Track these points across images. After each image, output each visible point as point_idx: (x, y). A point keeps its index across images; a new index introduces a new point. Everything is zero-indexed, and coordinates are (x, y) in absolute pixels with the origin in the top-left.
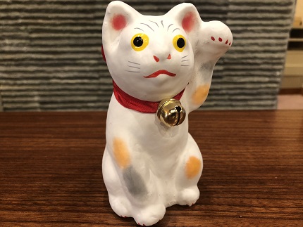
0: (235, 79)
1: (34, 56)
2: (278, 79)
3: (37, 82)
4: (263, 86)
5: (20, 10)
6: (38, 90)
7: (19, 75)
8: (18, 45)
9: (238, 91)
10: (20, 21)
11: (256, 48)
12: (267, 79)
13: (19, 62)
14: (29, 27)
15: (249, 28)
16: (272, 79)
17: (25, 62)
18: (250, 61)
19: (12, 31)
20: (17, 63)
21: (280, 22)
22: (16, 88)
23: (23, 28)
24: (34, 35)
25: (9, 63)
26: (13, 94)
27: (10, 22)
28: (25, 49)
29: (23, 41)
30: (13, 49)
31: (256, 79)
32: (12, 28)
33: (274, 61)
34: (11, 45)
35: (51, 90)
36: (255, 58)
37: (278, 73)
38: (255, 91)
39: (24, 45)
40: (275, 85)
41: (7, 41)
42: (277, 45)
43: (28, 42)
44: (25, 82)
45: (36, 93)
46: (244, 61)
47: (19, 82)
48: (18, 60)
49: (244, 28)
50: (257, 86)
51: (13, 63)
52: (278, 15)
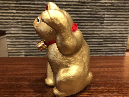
0: (108, 45)
1: (24, 35)
2: (126, 45)
3: (24, 46)
4: (120, 48)
5: (19, 16)
6: (24, 50)
7: (17, 43)
8: (17, 31)
9: (109, 50)
10: (19, 21)
11: (116, 32)
12: (121, 45)
13: (17, 38)
14: (23, 23)
15: (113, 24)
16: (123, 45)
17: (20, 38)
18: (114, 37)
19: (15, 25)
20: (16, 38)
21: (126, 22)
22: (15, 49)
23: (20, 23)
24: (24, 27)
25: (13, 38)
26: (14, 51)
27: (15, 21)
28: (20, 32)
29: (20, 29)
30: (15, 32)
31: (116, 45)
32: (15, 23)
33: (124, 37)
34: (14, 31)
35: (30, 50)
36: (116, 36)
37: (125, 43)
38: (116, 50)
39: (20, 30)
40: (124, 48)
41: (13, 29)
42: (125, 31)
43: (22, 29)
44: (19, 46)
45: (23, 51)
46: (112, 37)
47: (16, 46)
48: (17, 37)
49: (111, 24)
50: (117, 48)
51: (15, 38)
52: (125, 19)
